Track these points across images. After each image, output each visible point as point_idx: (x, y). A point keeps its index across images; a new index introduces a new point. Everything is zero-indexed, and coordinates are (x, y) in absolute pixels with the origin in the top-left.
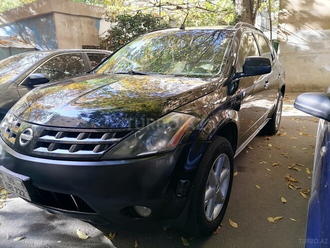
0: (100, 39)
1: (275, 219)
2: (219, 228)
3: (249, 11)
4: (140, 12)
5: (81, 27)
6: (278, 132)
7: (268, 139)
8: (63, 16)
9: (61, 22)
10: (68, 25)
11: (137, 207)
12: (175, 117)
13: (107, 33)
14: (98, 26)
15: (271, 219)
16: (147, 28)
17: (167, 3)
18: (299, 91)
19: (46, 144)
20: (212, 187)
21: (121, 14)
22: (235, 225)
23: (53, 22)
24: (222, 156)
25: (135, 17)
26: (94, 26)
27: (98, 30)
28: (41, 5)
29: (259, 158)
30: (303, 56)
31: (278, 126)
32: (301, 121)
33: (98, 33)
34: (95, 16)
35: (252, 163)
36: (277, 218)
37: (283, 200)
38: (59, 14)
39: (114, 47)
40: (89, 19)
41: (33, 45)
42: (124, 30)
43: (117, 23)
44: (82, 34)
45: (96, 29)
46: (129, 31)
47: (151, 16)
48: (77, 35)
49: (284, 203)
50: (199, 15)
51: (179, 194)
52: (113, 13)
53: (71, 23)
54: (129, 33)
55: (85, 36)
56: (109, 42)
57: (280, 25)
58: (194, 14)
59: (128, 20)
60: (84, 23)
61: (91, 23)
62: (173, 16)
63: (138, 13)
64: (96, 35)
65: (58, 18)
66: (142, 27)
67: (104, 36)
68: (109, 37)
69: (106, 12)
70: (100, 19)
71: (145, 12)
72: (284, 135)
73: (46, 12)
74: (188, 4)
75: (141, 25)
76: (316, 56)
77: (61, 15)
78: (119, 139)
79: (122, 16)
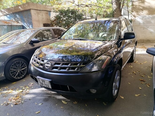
0: (51, 20)
1: (138, 95)
2: (117, 99)
3: (119, 7)
4: (69, 8)
5: (43, 15)
6: (134, 61)
7: (130, 64)
8: (35, 11)
9: (34, 13)
10: (37, 15)
11: (91, 89)
12: (103, 57)
13: (54, 18)
14: (50, 15)
15: (136, 95)
16: (72, 15)
17: (82, 4)
18: (142, 42)
19: (56, 68)
20: (114, 83)
21: (60, 9)
22: (123, 98)
23: (31, 13)
24: (118, 71)
25: (67, 11)
26: (48, 15)
27: (50, 16)
28: (25, 6)
29: (128, 72)
30: (143, 27)
31: (134, 59)
32: (143, 56)
33: (50, 18)
34: (49, 10)
35: (125, 74)
36: (139, 95)
37: (140, 88)
38: (33, 10)
39: (57, 24)
40: (46, 12)
41: (21, 23)
42: (62, 16)
43: (59, 13)
44: (43, 18)
45: (49, 16)
46: (64, 16)
47: (74, 10)
48: (41, 19)
49: (141, 89)
50: (95, 9)
51: (106, 85)
52: (57, 9)
53: (38, 13)
54: (64, 18)
55: (44, 19)
56: (55, 22)
57: (132, 13)
58: (93, 8)
59: (64, 12)
60: (44, 13)
61: (47, 13)
62: (83, 9)
63: (68, 9)
64: (49, 18)
65: (33, 12)
66: (70, 15)
67: (52, 19)
68: (55, 20)
69: (53, 8)
70: (51, 11)
71: (71, 8)
72: (137, 62)
73: (27, 9)
74: (91, 4)
75: (70, 14)
76: (149, 27)
77: (34, 10)
78: (85, 66)
79: (61, 10)
